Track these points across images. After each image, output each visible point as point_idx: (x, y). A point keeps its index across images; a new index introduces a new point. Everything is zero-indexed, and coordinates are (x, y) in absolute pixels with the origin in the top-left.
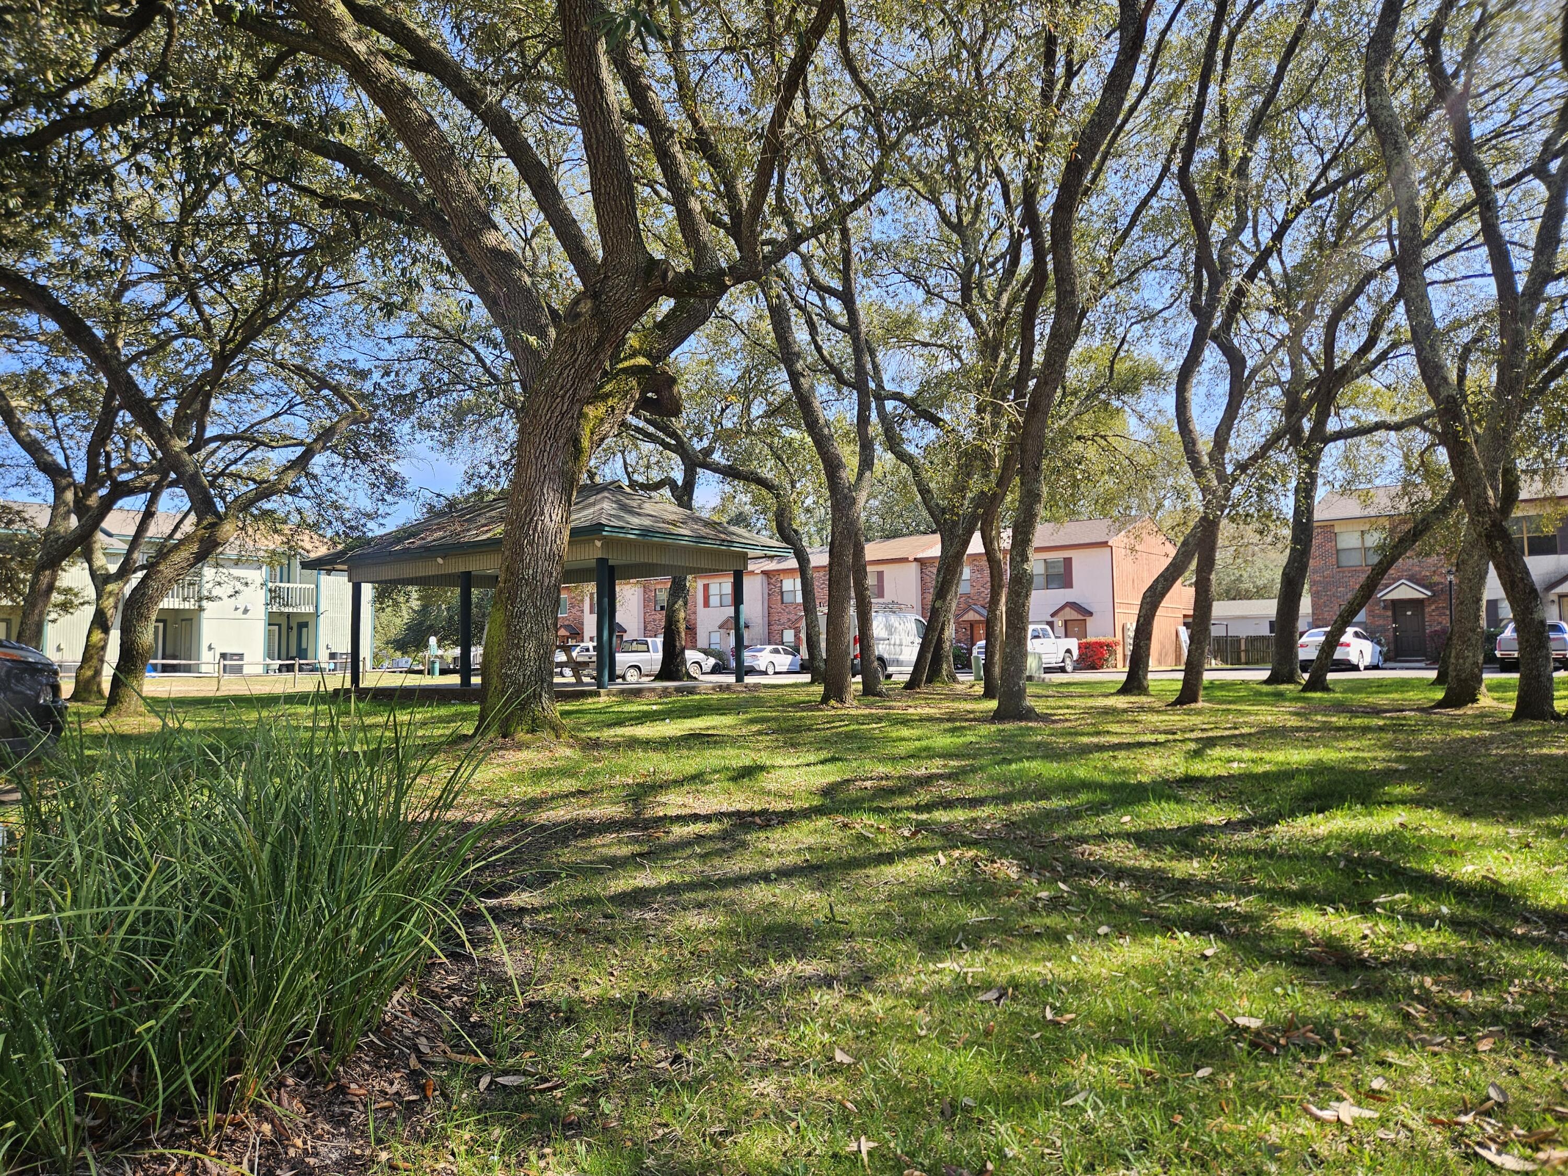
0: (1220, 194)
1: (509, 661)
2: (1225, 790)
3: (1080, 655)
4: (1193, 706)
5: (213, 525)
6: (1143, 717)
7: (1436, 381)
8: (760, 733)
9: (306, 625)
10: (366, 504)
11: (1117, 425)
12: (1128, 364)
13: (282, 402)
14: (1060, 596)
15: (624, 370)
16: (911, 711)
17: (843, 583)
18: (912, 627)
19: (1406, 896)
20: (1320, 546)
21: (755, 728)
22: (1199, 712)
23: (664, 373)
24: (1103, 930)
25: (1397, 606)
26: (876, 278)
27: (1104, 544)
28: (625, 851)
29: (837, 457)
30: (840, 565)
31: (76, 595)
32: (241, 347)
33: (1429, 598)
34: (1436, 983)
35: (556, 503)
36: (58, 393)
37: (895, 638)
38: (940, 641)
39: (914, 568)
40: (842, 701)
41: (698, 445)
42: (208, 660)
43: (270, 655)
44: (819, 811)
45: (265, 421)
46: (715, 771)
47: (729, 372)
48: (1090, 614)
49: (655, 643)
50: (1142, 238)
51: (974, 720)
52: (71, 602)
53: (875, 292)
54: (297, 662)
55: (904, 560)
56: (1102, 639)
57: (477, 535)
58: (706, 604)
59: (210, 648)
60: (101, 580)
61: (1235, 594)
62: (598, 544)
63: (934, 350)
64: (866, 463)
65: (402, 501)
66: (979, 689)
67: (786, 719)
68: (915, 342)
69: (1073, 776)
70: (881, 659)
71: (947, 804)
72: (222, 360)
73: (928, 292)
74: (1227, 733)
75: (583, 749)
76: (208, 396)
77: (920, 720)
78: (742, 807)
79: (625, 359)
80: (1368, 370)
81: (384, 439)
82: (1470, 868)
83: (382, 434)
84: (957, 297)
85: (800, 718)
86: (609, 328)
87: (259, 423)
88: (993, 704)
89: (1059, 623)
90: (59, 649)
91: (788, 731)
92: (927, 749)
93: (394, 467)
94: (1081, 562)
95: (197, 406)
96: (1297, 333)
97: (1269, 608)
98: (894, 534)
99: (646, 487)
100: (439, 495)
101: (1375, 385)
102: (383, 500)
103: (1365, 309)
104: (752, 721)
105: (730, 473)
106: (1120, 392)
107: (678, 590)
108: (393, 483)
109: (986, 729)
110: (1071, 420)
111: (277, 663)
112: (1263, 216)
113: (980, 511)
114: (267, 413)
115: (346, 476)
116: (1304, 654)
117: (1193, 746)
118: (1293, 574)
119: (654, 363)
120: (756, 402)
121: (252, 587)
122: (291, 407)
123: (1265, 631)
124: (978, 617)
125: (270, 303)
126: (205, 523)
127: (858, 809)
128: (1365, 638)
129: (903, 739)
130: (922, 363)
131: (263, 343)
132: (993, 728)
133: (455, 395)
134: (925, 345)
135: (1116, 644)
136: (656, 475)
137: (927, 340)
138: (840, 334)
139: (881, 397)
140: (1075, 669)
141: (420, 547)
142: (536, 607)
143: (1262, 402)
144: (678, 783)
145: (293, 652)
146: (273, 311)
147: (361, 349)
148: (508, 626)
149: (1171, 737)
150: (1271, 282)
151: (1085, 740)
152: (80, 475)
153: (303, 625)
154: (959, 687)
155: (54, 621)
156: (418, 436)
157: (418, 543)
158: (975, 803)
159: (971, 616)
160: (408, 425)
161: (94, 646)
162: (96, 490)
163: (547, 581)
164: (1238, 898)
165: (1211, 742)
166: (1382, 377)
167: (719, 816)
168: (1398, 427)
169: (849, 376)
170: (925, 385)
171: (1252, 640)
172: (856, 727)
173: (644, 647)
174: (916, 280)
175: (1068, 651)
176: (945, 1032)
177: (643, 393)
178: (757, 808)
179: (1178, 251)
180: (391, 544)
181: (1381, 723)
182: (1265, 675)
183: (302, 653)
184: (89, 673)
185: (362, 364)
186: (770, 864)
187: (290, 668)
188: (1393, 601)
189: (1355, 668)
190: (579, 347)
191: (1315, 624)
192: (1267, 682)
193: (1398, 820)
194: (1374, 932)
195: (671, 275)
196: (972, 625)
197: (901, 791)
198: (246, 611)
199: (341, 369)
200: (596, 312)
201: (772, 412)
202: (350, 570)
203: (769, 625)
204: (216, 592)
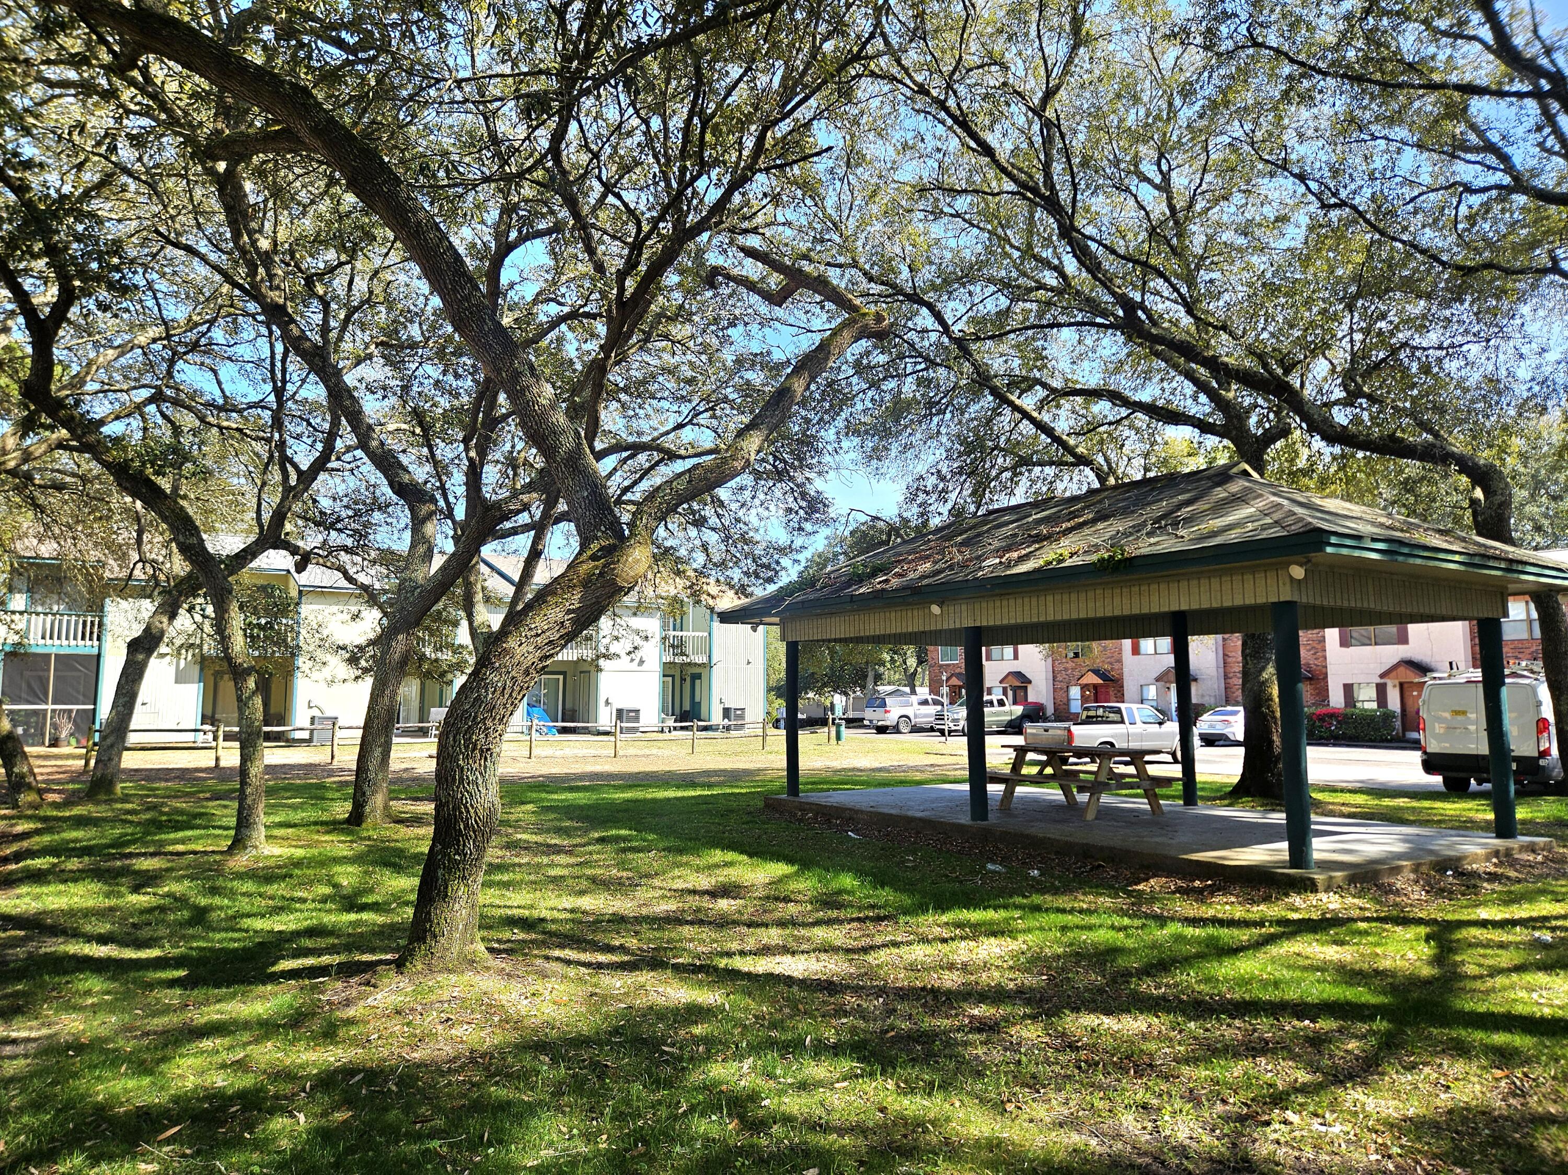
9: (698, 676)
10: (781, 537)
13: (685, 409)
42: (605, 718)
43: (664, 710)
59: (607, 703)
62: (1298, 571)
100: (875, 518)
102: (800, 529)
108: (814, 507)
111: (671, 721)
115: (757, 502)
141: (903, 588)
145: (687, 707)
153: (696, 677)
156: (845, 444)
157: (895, 582)
160: (832, 431)
180: (849, 584)
183: (695, 707)
198: (642, 662)
202: (783, 624)
203: (1226, 677)
204: (615, 648)
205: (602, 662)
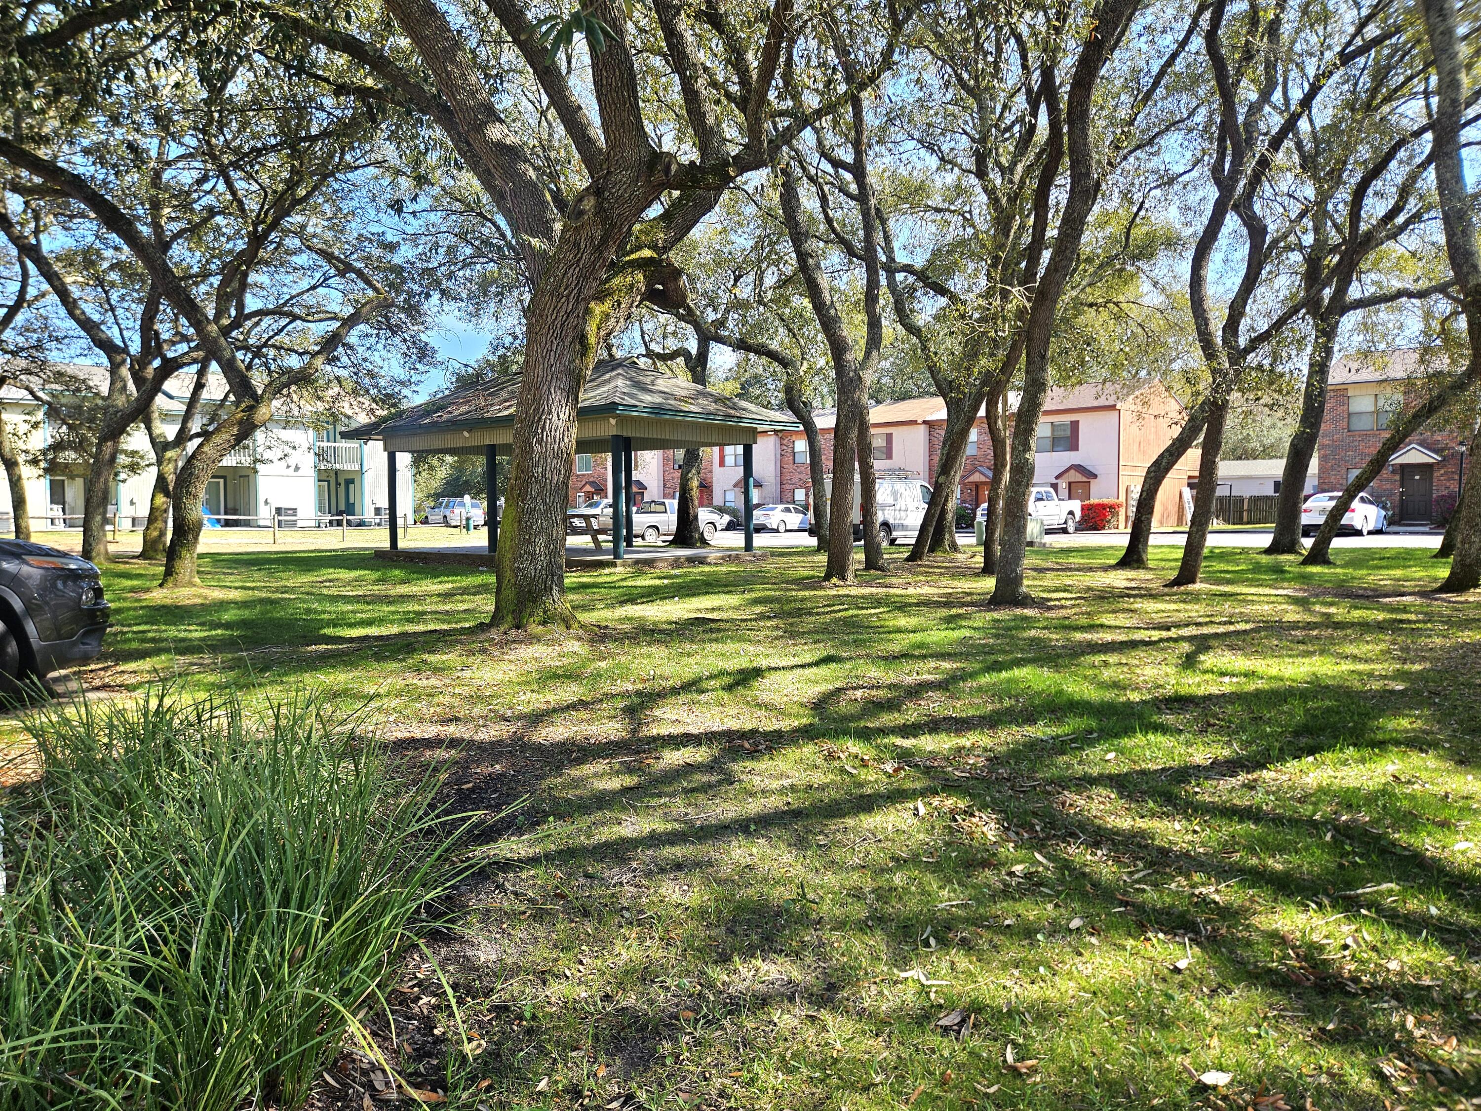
0: (1248, 55)
1: (521, 556)
2: (1215, 716)
3: (1083, 516)
4: (1190, 587)
5: (251, 409)
6: (1139, 604)
7: (1465, 269)
8: (762, 617)
9: (352, 482)
10: (400, 373)
11: (1130, 292)
12: (1145, 229)
13: (318, 275)
14: (1066, 458)
15: (631, 263)
16: (911, 591)
17: (847, 465)
18: (918, 493)
19: (1392, 885)
20: (1332, 409)
21: (759, 609)
22: (1195, 598)
23: (670, 265)
24: (1076, 923)
25: (1405, 469)
26: (890, 145)
27: (1113, 407)
28: (615, 784)
29: (843, 339)
30: (844, 447)
31: (142, 457)
32: (274, 225)
33: (1439, 463)
34: (1419, 1023)
35: (563, 402)
36: (112, 267)
37: (901, 504)
38: (943, 512)
39: (922, 430)
40: (843, 578)
41: (711, 316)
42: (264, 514)
43: (321, 510)
44: (806, 734)
45: (303, 293)
46: (712, 677)
47: (743, 241)
48: (1095, 476)
49: (671, 505)
50: (1164, 99)
51: (972, 604)
52: (138, 464)
53: (888, 159)
54: (345, 518)
55: (913, 423)
56: (1105, 501)
57: (500, 411)
58: (722, 463)
59: (266, 502)
60: (160, 446)
61: (1243, 454)
62: (613, 421)
63: (947, 216)
64: (874, 340)
65: (433, 371)
66: (979, 561)
67: (789, 601)
68: (928, 208)
69: (1061, 692)
70: (886, 525)
71: (934, 726)
72: (257, 240)
73: (942, 159)
74: (1221, 629)
75: (592, 641)
76: (245, 275)
77: (918, 605)
78: (733, 725)
79: (632, 252)
80: (1394, 236)
81: (413, 310)
82: (1462, 846)
83: (410, 306)
84: (969, 163)
85: (803, 600)
86: (613, 226)
87: (298, 295)
88: (989, 584)
89: (1063, 485)
90: (132, 503)
91: (790, 614)
92: (921, 646)
93: (423, 337)
94: (1087, 425)
95: (235, 284)
96: (1323, 198)
97: (1276, 468)
98: (905, 396)
99: (664, 358)
100: (466, 366)
101: (1401, 250)
102: (416, 369)
103: (1396, 172)
104: (756, 602)
105: (741, 345)
106: (1136, 258)
107: (692, 458)
108: (424, 353)
109: (984, 618)
110: (1083, 290)
111: (328, 518)
112: (1294, 74)
113: (987, 389)
114: (305, 284)
115: (380, 346)
116: (1305, 519)
117: (1186, 647)
118: (1301, 445)
119: (660, 255)
120: (770, 271)
121: (299, 452)
122: (326, 280)
123: (1269, 491)
124: (983, 479)
125: (297, 184)
126: (243, 405)
127: (845, 734)
128: (1371, 503)
129: (899, 631)
130: (934, 229)
131: (296, 219)
132: (990, 616)
133: (478, 267)
134: (938, 210)
135: (1120, 505)
136: (672, 344)
137: (940, 206)
138: (853, 203)
139: (891, 269)
140: (1077, 530)
141: (448, 421)
142: (545, 504)
143: (1281, 267)
144: (675, 691)
145: (342, 507)
146: (301, 192)
147: (388, 224)
148: (520, 522)
149: (1165, 634)
150: (1299, 146)
151: (1079, 636)
152: (135, 347)
153: (349, 482)
154: (960, 557)
155: (124, 481)
156: (446, 307)
157: (446, 417)
158: (960, 725)
159: (977, 477)
161: (157, 509)
162: (150, 363)
163: (556, 478)
164: (1218, 883)
165: (1203, 644)
166: (1409, 241)
167: (709, 738)
168: (1422, 295)
169: (858, 245)
170: (936, 254)
171: (1256, 500)
172: (855, 612)
173: (662, 508)
174: (931, 148)
175: (1071, 513)
176: (901, 1079)
177: (649, 285)
178: (748, 726)
179: (1203, 111)
180: (421, 417)
181: (1381, 616)
182: (1266, 540)
183: (350, 509)
184: (156, 534)
185: (390, 237)
186: (754, 807)
187: (339, 523)
188: (1402, 465)
189: (1358, 533)
190: (583, 246)
191: (1321, 489)
192: (1268, 551)
193: (1391, 768)
194: (1356, 941)
195: (674, 168)
196: (977, 486)
197: (891, 705)
198: (297, 468)
199: (371, 241)
200: (599, 209)
201: (784, 283)
202: (384, 440)
203: (782, 484)
204: (268, 455)
205: (259, 466)
